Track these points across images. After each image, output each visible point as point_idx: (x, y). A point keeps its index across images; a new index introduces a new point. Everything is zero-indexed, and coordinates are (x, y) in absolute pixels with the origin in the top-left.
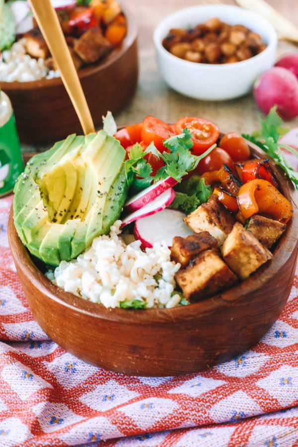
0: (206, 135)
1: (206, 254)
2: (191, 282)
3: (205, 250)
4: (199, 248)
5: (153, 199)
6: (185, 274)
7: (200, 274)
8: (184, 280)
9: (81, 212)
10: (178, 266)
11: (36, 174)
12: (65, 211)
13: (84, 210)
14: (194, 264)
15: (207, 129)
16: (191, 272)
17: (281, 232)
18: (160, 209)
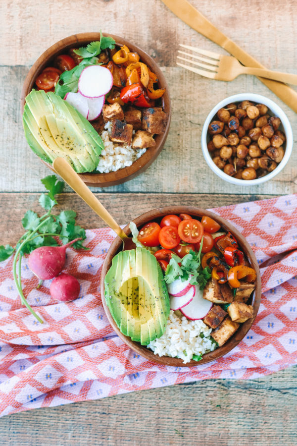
0: (197, 234)
1: (224, 323)
2: (220, 338)
3: (223, 321)
4: (219, 321)
5: (185, 294)
6: (215, 334)
7: (223, 334)
8: (216, 337)
9: (142, 295)
10: (211, 330)
11: (114, 291)
12: (131, 295)
13: (143, 294)
14: (219, 329)
15: (196, 228)
16: (219, 332)
17: (253, 290)
18: (191, 300)
